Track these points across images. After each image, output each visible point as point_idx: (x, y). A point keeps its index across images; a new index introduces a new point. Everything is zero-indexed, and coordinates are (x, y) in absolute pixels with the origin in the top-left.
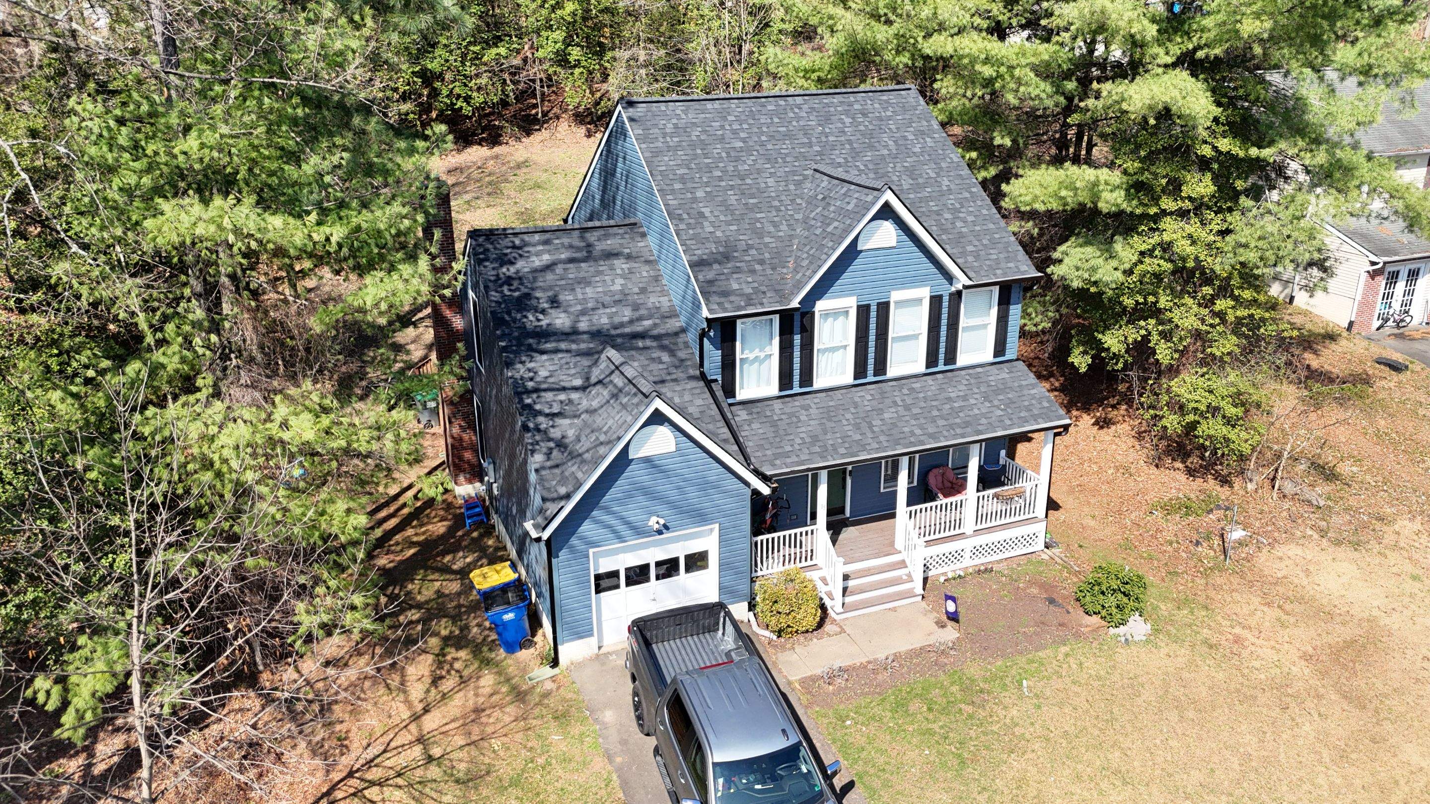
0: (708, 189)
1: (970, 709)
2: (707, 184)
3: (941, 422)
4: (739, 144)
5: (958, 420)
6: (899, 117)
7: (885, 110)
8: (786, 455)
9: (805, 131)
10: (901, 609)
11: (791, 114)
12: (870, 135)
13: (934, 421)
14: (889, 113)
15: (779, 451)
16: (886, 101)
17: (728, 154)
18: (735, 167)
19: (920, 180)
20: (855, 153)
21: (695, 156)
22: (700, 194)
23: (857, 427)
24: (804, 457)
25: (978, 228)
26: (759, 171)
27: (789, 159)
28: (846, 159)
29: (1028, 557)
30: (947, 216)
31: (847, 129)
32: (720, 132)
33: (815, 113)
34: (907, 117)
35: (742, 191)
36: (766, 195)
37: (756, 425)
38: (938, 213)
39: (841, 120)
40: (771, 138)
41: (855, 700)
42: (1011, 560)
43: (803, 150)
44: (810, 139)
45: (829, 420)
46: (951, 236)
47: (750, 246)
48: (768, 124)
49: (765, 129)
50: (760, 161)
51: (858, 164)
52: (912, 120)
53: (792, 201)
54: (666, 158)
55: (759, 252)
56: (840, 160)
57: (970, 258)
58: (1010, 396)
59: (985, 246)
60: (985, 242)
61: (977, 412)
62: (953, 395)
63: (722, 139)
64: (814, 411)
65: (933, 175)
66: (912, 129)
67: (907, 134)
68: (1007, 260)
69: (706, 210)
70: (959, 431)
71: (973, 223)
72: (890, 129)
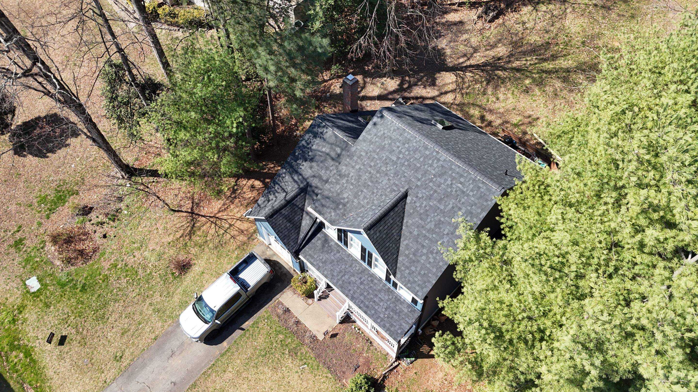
0: (362, 167)
1: (287, 352)
2: (364, 165)
3: (362, 298)
4: (395, 159)
5: (367, 303)
6: (473, 199)
7: (472, 191)
8: (312, 257)
9: (426, 172)
10: (330, 318)
11: (430, 162)
12: (448, 195)
13: (361, 295)
14: (471, 194)
15: (313, 255)
16: (479, 188)
17: (386, 159)
18: (381, 167)
19: (437, 230)
20: (430, 198)
21: (375, 151)
22: (357, 167)
23: (340, 272)
24: (315, 263)
25: (428, 266)
26: (386, 174)
27: (403, 179)
28: (423, 197)
29: (388, 354)
30: (425, 251)
31: (442, 185)
32: (395, 148)
33: (440, 169)
34: (476, 201)
35: (371, 177)
36: (376, 185)
37: (319, 242)
38: (423, 246)
39: (446, 180)
40: (409, 166)
41: (277, 319)
42: (382, 348)
43: (413, 180)
44: (422, 178)
45: (337, 262)
46: (414, 258)
47: (348, 198)
48: (416, 159)
49: (412, 160)
50: (392, 171)
51: (425, 203)
52: (475, 204)
53: (381, 195)
54: (365, 145)
55: (348, 202)
56: (420, 195)
57: (407, 271)
58: (395, 316)
59: (419, 273)
60: (422, 272)
61: (376, 307)
62: (380, 296)
63: (392, 152)
64: (338, 255)
65: (445, 232)
66: (469, 208)
67: (464, 208)
68: (419, 285)
69: (352, 174)
70: (362, 305)
71: (430, 263)
72: (460, 201)
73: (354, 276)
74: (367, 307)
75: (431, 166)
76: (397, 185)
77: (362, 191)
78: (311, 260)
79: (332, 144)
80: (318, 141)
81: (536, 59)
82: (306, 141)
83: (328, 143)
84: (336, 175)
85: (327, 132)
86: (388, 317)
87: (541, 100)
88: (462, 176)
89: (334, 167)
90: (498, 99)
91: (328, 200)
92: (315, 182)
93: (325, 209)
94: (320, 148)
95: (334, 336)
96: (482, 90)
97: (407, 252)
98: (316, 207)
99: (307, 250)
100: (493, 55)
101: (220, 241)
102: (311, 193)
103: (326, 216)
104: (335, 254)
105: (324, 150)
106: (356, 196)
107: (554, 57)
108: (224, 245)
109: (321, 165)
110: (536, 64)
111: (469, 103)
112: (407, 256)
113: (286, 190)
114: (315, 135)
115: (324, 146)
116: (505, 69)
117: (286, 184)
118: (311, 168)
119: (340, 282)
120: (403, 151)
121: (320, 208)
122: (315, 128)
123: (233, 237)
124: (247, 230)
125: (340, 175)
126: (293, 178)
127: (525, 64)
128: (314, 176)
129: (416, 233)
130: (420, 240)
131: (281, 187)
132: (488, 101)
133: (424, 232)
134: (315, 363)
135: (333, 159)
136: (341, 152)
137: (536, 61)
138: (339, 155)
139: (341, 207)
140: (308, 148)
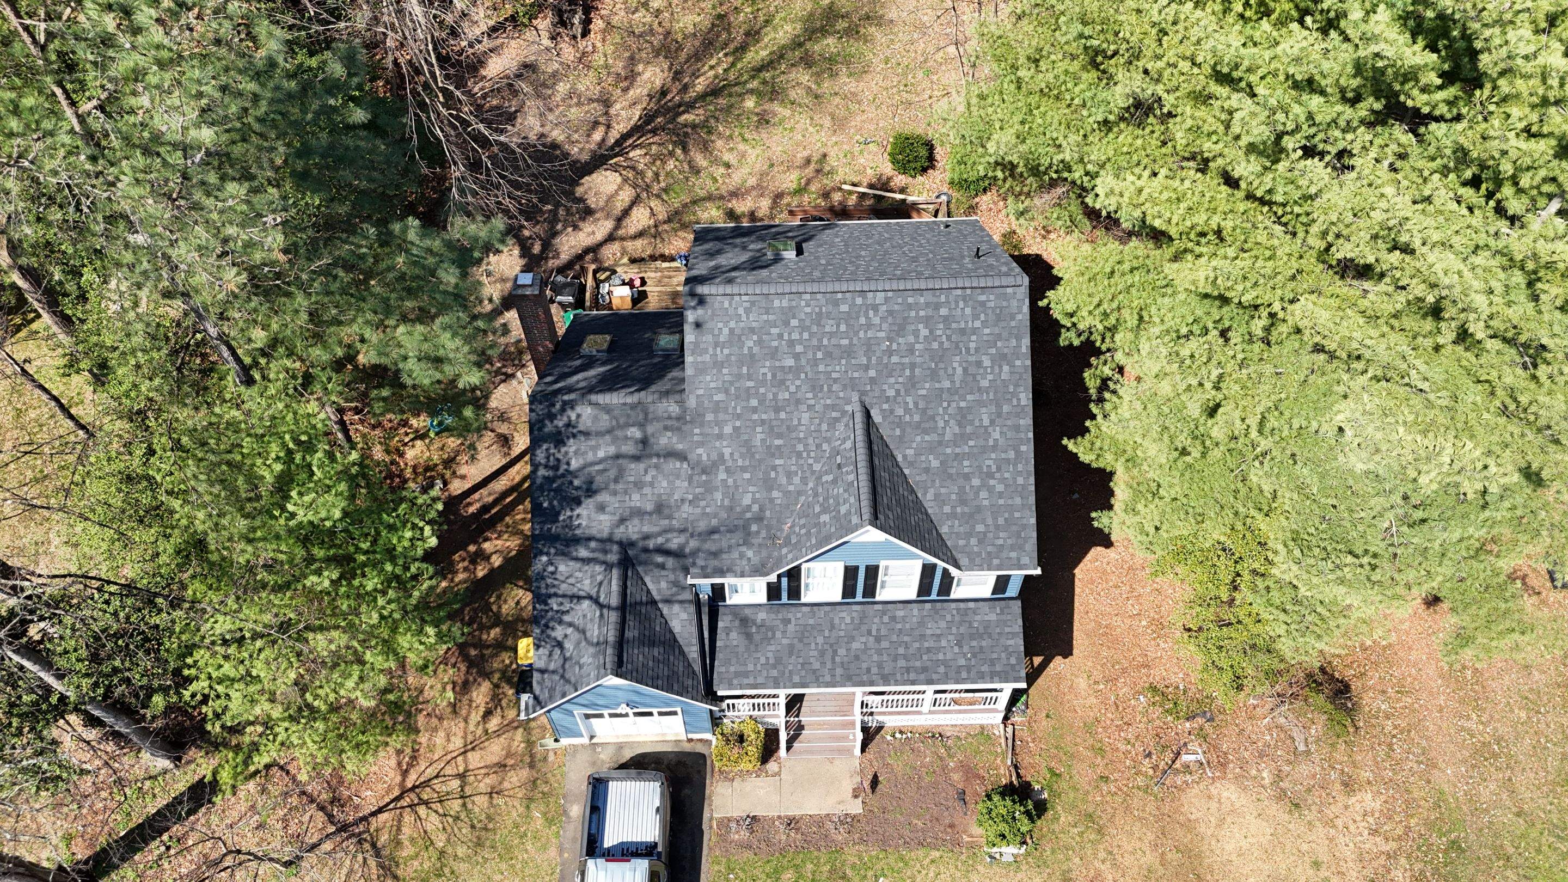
0: (738, 424)
2: (739, 417)
3: (902, 663)
4: (790, 362)
5: (918, 664)
6: (987, 331)
7: (975, 317)
8: (746, 674)
9: (869, 346)
10: (837, 762)
11: (863, 320)
12: (940, 357)
13: (895, 660)
14: (977, 324)
15: (742, 669)
16: (983, 304)
17: (774, 376)
18: (775, 395)
19: (969, 429)
20: (912, 383)
21: (739, 376)
22: (728, 430)
23: (822, 653)
24: (760, 680)
25: (1001, 502)
26: (798, 402)
27: (835, 387)
28: (898, 392)
29: (982, 727)
30: (976, 482)
31: (917, 346)
32: (775, 344)
33: (890, 320)
34: (997, 330)
35: (771, 428)
36: (794, 435)
37: (734, 635)
38: (967, 477)
39: (916, 333)
40: (828, 354)
41: (748, 854)
42: (965, 726)
43: (856, 375)
44: (869, 359)
45: (801, 641)
46: (966, 510)
47: (754, 501)
48: (831, 335)
49: (825, 342)
50: (804, 388)
51: (909, 400)
52: (999, 337)
53: (818, 446)
54: (708, 378)
55: (762, 509)
56: (891, 393)
57: (973, 541)
58: (984, 643)
59: (997, 527)
60: (1001, 521)
61: (941, 656)
62: (929, 632)
63: (774, 354)
64: (791, 628)
65: (986, 422)
66: (993, 351)
67: (984, 358)
68: (1012, 548)
69: (727, 451)
70: (912, 676)
71: (1001, 495)
72: (968, 349)
73: (853, 638)
74: (925, 669)
75: (869, 326)
76: (833, 407)
77: (774, 468)
78: (746, 681)
79: (609, 432)
80: (572, 449)
81: (726, 55)
82: (546, 466)
83: (600, 434)
84: (696, 478)
85: (579, 416)
86: (974, 655)
87: (803, 121)
88: (937, 307)
89: (652, 472)
90: (728, 166)
91: (716, 536)
92: (633, 530)
93: (724, 556)
94: (590, 457)
95: (875, 782)
96: (686, 167)
97: (947, 509)
98: (703, 568)
99: (723, 669)
100: (645, 92)
101: (473, 827)
102: (644, 556)
103: (738, 569)
104: (784, 632)
105: (601, 454)
106: (769, 485)
107: (753, 35)
108: (491, 826)
109: (620, 487)
110: (733, 64)
111: (685, 205)
112: (953, 515)
113: (582, 593)
114: (559, 439)
115: (595, 449)
116: (690, 106)
117: (571, 581)
118: (601, 508)
119: (839, 671)
120: (795, 336)
121: (714, 563)
122: (544, 426)
123: (492, 793)
124: (509, 755)
125: (704, 472)
126: (577, 559)
127: (716, 77)
128: (622, 521)
129: (935, 464)
130: (953, 471)
131: (564, 596)
132: (715, 180)
133: (949, 451)
134: (891, 860)
135: (636, 458)
136: (644, 432)
137: (730, 59)
138: (644, 442)
139: (754, 528)
140: (563, 476)
